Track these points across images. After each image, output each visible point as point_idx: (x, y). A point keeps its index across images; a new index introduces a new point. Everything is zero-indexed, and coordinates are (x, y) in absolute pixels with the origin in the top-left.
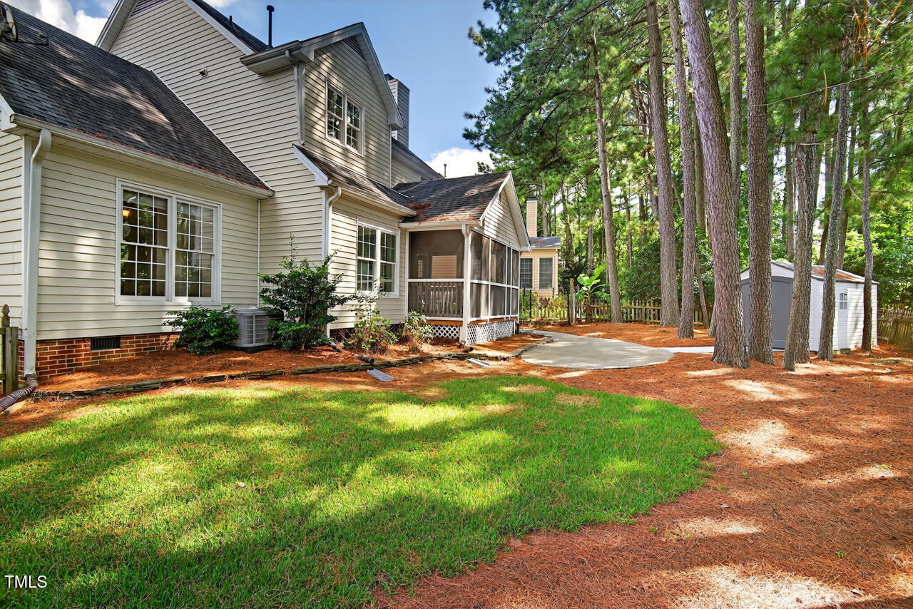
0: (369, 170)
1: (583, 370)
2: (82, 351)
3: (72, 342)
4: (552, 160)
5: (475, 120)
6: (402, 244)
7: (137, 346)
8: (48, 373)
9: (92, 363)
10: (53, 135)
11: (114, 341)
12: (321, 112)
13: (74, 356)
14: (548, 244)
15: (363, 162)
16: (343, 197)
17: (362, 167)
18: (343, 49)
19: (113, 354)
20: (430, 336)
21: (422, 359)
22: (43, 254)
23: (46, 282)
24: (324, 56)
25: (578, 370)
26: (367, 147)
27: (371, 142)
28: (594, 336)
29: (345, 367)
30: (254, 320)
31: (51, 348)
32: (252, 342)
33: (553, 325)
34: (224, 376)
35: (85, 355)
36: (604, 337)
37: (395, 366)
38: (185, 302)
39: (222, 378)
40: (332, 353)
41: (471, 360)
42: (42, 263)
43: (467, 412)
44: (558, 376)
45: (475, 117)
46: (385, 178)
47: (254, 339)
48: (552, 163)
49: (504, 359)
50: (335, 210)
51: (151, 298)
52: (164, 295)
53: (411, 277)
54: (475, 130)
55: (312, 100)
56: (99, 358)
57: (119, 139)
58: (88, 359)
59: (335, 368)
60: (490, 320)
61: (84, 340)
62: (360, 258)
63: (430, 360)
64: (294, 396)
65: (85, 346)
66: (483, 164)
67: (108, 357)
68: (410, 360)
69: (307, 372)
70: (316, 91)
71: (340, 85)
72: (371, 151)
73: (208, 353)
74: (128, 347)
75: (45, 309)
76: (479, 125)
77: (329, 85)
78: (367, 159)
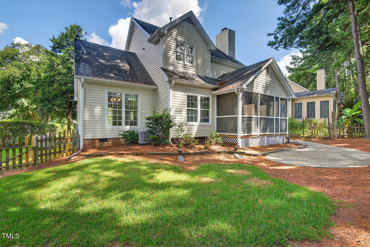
0: (198, 71)
1: (294, 166)
2: (96, 142)
3: (94, 140)
4: (327, 44)
5: (273, 36)
6: (213, 100)
7: (112, 142)
8: (87, 149)
9: (99, 146)
10: (84, 79)
11: (105, 140)
12: (173, 52)
13: (94, 144)
14: (327, 93)
15: (194, 68)
16: (175, 84)
17: (194, 70)
18: (183, 24)
19: (106, 144)
20: (221, 142)
21: (208, 153)
22: (86, 114)
23: (86, 122)
24: (174, 30)
25: (291, 165)
26: (197, 62)
27: (199, 59)
28: (339, 146)
29: (169, 153)
30: (143, 134)
31: (88, 141)
32: (142, 142)
33: (318, 138)
34: (124, 153)
35: (97, 144)
36: (347, 147)
37: (192, 155)
38: (128, 128)
39: (123, 154)
40: (170, 147)
41: (235, 155)
42: (85, 117)
43: (193, 179)
44: (274, 168)
45: (273, 34)
46: (207, 73)
47: (143, 141)
48: (327, 47)
49: (255, 155)
50: (174, 89)
51: (117, 126)
52: (121, 125)
53: (218, 115)
54: (274, 40)
55: (168, 49)
56: (101, 145)
57: (106, 77)
58: (98, 145)
59: (164, 153)
60: (260, 135)
61: (97, 139)
62: (189, 108)
63: (213, 153)
64: (136, 163)
65: (97, 141)
66: (295, 56)
67: (104, 145)
68: (201, 153)
69: (153, 154)
70: (170, 45)
71: (182, 40)
72: (198, 63)
73: (129, 145)
74: (110, 142)
75: (86, 130)
76: (276, 38)
77: (176, 41)
78: (197, 67)
